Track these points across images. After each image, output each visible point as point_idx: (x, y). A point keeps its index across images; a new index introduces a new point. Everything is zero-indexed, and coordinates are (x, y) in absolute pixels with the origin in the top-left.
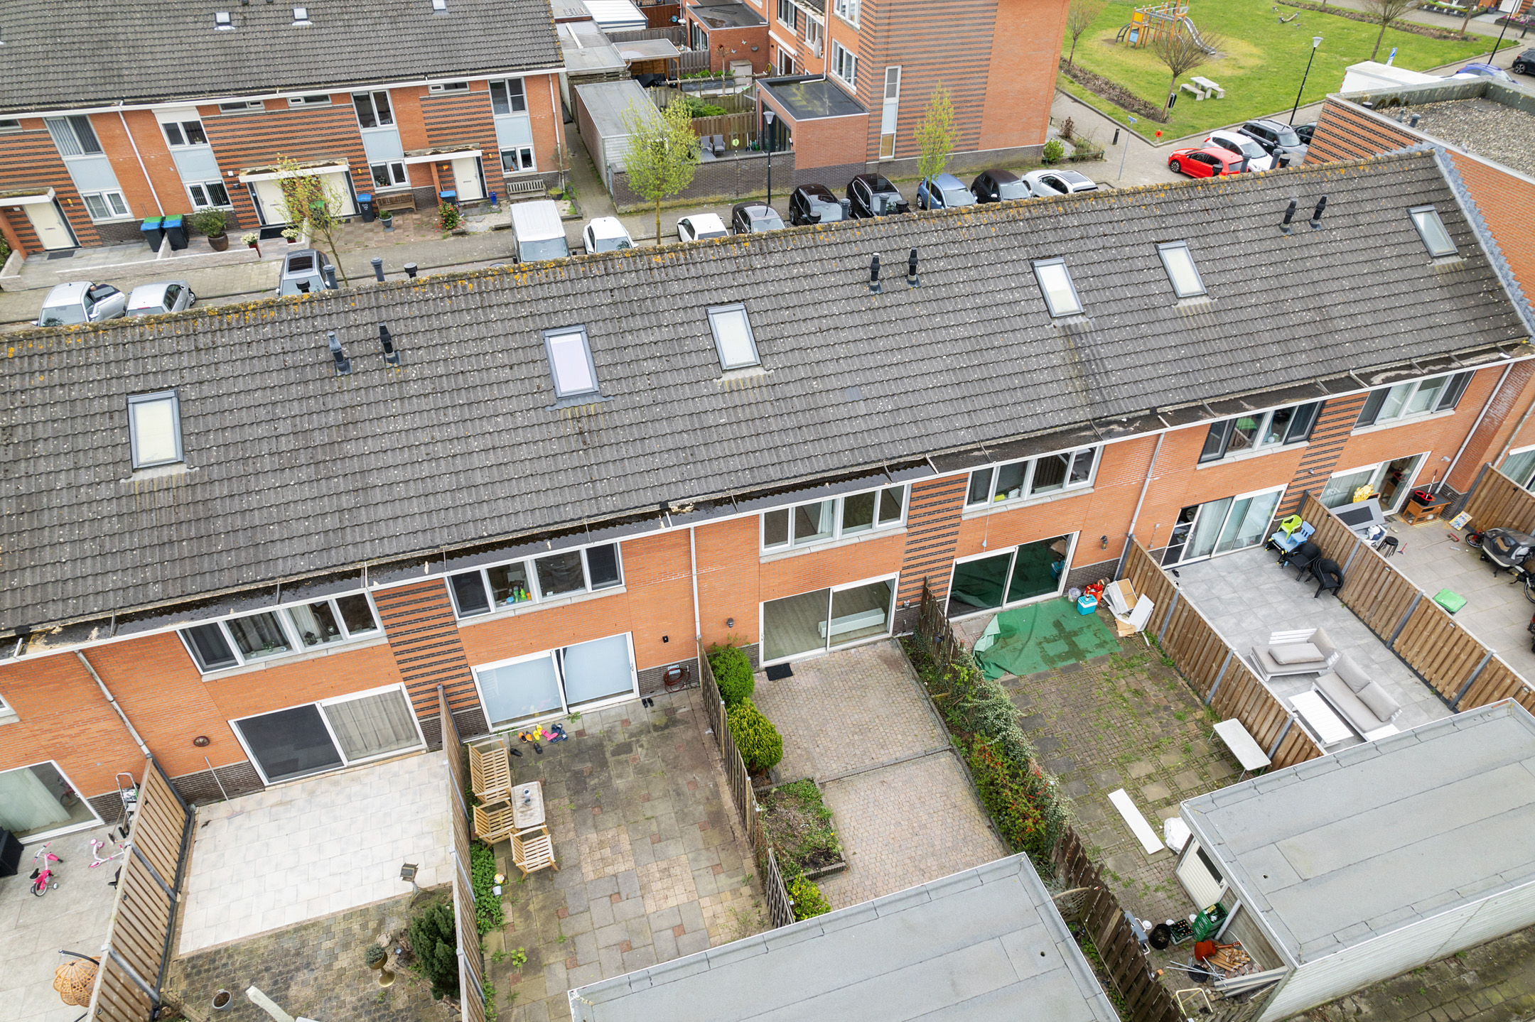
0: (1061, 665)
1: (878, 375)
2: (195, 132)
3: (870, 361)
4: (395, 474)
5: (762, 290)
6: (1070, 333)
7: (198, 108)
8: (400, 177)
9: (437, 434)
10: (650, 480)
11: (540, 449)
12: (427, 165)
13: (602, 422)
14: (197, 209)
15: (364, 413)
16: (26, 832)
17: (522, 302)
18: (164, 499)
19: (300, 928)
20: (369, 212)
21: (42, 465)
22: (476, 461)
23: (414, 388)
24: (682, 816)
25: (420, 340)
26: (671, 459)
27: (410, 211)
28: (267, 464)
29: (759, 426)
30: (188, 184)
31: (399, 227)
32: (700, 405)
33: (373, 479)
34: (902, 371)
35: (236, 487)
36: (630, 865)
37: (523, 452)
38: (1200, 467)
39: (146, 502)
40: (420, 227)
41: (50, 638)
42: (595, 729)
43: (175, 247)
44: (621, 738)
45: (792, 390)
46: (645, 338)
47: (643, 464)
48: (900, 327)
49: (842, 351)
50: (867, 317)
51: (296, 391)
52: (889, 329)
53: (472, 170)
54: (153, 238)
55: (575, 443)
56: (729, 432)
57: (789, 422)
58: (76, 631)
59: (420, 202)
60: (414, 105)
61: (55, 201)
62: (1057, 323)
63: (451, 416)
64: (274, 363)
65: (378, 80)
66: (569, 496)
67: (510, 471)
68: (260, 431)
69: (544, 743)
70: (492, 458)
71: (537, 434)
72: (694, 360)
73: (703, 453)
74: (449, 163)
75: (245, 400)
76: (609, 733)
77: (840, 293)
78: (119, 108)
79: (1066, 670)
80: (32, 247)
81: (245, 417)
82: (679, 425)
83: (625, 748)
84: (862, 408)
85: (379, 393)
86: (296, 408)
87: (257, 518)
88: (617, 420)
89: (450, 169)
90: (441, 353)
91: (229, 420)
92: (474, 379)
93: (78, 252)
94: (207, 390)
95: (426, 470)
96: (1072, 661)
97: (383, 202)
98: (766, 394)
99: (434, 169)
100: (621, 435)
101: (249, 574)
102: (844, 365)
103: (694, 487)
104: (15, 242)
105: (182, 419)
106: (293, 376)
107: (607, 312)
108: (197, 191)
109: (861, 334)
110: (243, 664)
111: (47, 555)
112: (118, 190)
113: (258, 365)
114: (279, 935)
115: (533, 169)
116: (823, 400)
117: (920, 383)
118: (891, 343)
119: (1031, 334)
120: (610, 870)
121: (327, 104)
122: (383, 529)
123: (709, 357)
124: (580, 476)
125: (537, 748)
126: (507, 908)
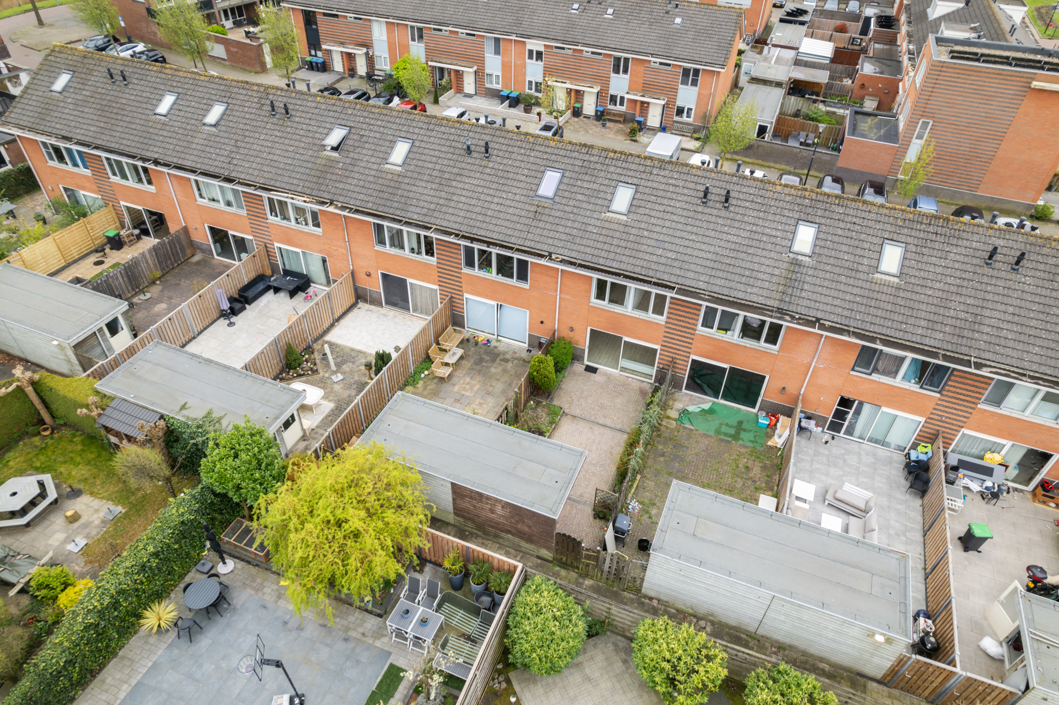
0: (722, 437)
1: (678, 241)
2: (539, 55)
3: (678, 234)
4: (463, 199)
5: (649, 184)
6: (795, 263)
7: (545, 45)
8: (622, 104)
9: (485, 191)
10: (550, 241)
11: (517, 212)
12: (636, 101)
13: (547, 211)
14: (527, 91)
15: (466, 173)
16: (314, 283)
17: (546, 153)
18: (389, 176)
19: (360, 352)
20: (601, 116)
21: (365, 152)
22: (493, 206)
23: (488, 171)
24: (504, 392)
25: (500, 154)
26: (564, 237)
27: (619, 122)
28: (426, 178)
29: (609, 240)
30: (528, 79)
31: (609, 128)
32: (589, 221)
33: (454, 198)
34: (691, 244)
35: (412, 182)
36: (471, 395)
37: (511, 210)
38: (852, 373)
39: (384, 175)
40: (618, 131)
41: (336, 207)
42: (502, 348)
43: (510, 106)
44: (508, 357)
45: (633, 231)
46: (586, 185)
47: (551, 234)
48: (705, 225)
49: (668, 224)
50: (691, 214)
51: (449, 156)
52: (698, 223)
53: (659, 111)
54: (503, 98)
55: (531, 215)
56: (594, 237)
57: (623, 244)
58: (343, 208)
59: (625, 119)
60: (641, 69)
61: (475, 72)
62: (791, 255)
63: (494, 186)
64: (448, 143)
65: (627, 51)
66: (516, 234)
67: (501, 215)
68: (430, 166)
69: (480, 343)
70: (498, 208)
71: (520, 205)
72: (599, 202)
73: (578, 240)
74: (648, 103)
75: (432, 153)
76: (505, 353)
77: (685, 198)
78: (513, 37)
79: (722, 440)
80: (460, 90)
81: (428, 158)
82: (576, 225)
83: (506, 361)
84: (660, 252)
85: (474, 168)
86: (445, 162)
87: (411, 195)
88: (553, 213)
89: (648, 107)
90: (505, 161)
91: (423, 157)
92: (511, 176)
93: (475, 97)
94: (423, 145)
95: (473, 202)
96: (730, 439)
97: (609, 114)
98: (621, 228)
99: (638, 105)
100: (551, 219)
101: (398, 212)
102: (664, 230)
103: (566, 252)
104: (454, 86)
105: (409, 151)
106: (452, 150)
107: (577, 169)
108: (530, 83)
109: (682, 220)
110: (388, 249)
111: (349, 181)
112: (500, 74)
113: (443, 142)
114: (352, 350)
115: (690, 120)
116: (645, 241)
117: (695, 253)
118: (695, 230)
119: (772, 255)
120: (463, 392)
121: (600, 57)
122: (447, 217)
123: (606, 203)
124: (525, 228)
125: (476, 344)
126: (421, 383)
